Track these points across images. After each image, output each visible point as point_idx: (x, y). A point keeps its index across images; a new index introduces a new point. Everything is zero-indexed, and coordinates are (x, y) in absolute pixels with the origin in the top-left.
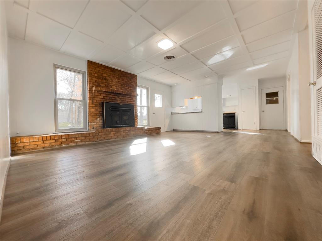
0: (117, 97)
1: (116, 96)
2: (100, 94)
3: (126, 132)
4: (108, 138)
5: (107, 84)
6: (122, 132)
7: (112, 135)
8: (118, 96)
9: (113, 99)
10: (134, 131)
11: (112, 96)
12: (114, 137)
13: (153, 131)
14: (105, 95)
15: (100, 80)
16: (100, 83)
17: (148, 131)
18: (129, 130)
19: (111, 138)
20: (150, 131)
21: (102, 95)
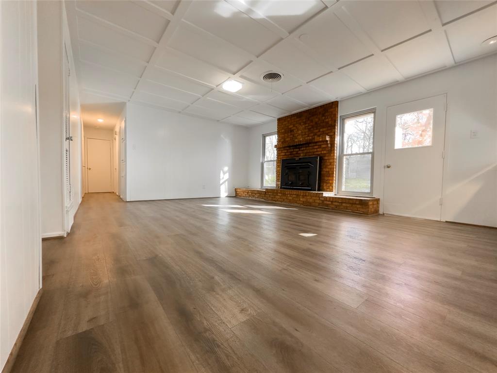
0: (298, 150)
1: (296, 148)
2: (282, 151)
3: (294, 196)
4: (275, 199)
5: (292, 136)
6: (289, 196)
7: (279, 197)
8: (299, 148)
9: (294, 153)
10: (305, 197)
11: (292, 150)
12: (281, 200)
13: (344, 205)
14: (286, 151)
15: (286, 135)
16: (286, 137)
17: (332, 202)
18: (298, 195)
19: (277, 201)
20: (336, 204)
21: (283, 151)
